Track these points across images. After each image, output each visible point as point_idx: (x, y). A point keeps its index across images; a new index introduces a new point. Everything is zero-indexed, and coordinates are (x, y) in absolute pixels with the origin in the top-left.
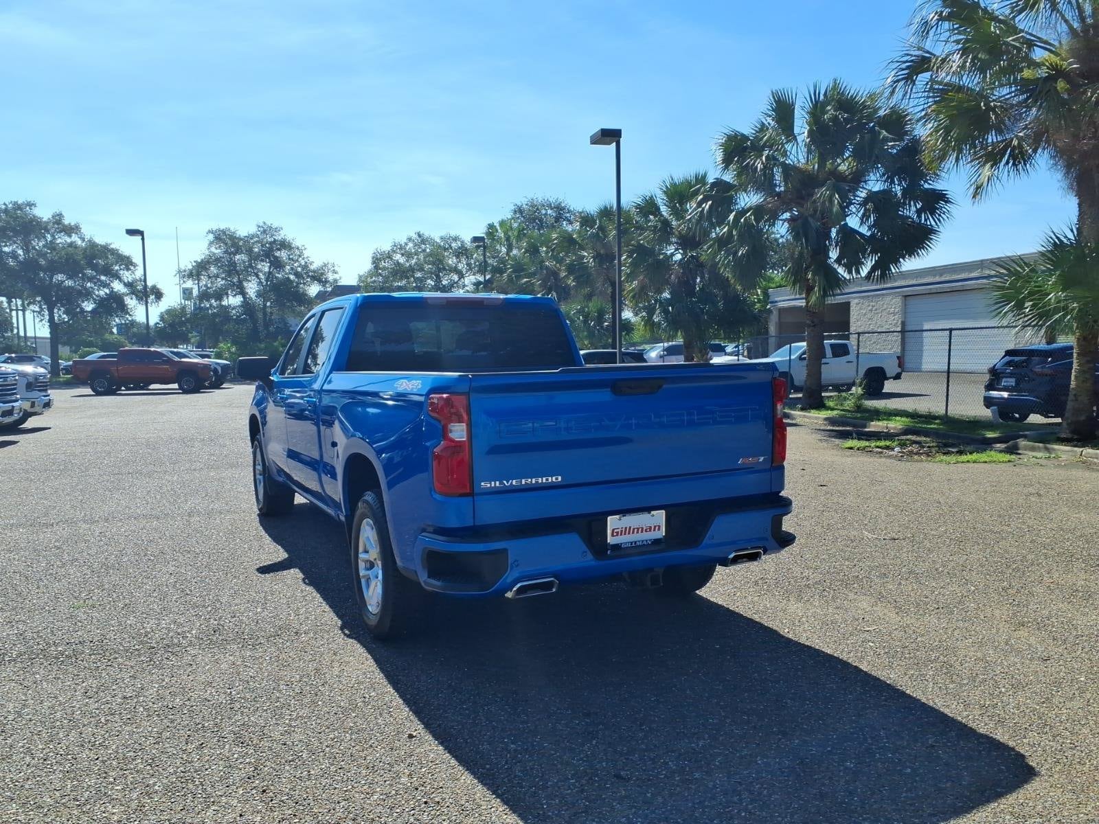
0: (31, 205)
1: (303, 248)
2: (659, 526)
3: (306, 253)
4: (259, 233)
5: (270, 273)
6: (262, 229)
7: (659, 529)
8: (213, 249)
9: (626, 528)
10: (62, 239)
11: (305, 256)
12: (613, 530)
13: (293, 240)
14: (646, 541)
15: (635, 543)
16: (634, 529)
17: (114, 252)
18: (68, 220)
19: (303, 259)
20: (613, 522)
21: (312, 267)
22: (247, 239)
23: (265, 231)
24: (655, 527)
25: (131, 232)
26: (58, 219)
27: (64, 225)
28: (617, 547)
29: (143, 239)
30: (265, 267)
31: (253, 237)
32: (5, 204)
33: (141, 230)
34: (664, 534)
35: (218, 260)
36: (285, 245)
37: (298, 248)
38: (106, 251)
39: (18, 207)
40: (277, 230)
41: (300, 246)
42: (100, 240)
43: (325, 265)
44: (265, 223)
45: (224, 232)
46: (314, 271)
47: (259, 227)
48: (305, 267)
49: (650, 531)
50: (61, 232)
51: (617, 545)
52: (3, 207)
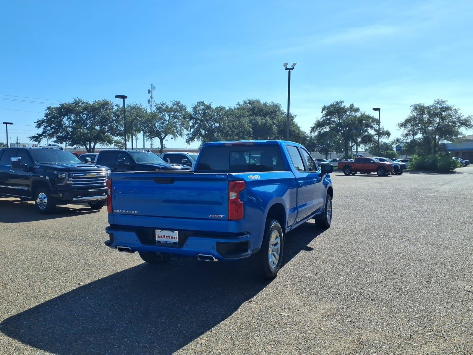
0: (342, 102)
1: (458, 109)
2: (176, 238)
3: (459, 112)
4: (435, 104)
5: (439, 122)
6: (437, 102)
7: (176, 239)
8: (414, 113)
9: (163, 235)
10: (353, 114)
11: (459, 113)
12: (158, 235)
13: (453, 106)
14: (171, 242)
15: (166, 242)
16: (166, 237)
17: (372, 118)
18: (356, 106)
19: (458, 115)
20: (158, 232)
21: (462, 119)
22: (428, 107)
23: (438, 103)
24: (175, 237)
25: (375, 109)
26: (352, 106)
27: (354, 109)
28: (159, 242)
29: (379, 112)
30: (437, 120)
31: (431, 106)
32: (333, 103)
33: (379, 108)
34: (178, 241)
35: (415, 118)
36: (448, 109)
37: (456, 110)
38: (368, 117)
39: (337, 103)
40: (444, 102)
41: (457, 109)
42: (367, 114)
43: (469, 117)
44: (438, 99)
45: (418, 105)
46: (462, 120)
47: (436, 101)
48: (458, 119)
49: (173, 238)
50: (352, 111)
51: (160, 241)
52: (333, 104)
